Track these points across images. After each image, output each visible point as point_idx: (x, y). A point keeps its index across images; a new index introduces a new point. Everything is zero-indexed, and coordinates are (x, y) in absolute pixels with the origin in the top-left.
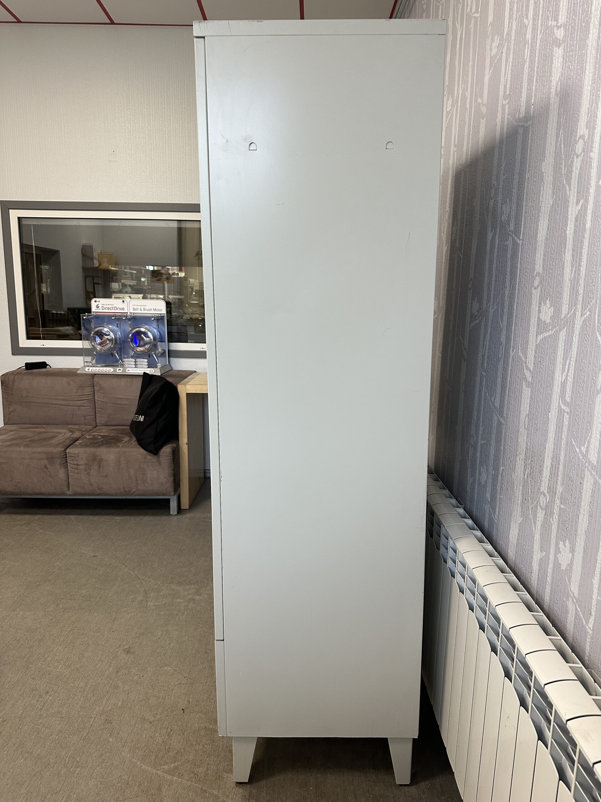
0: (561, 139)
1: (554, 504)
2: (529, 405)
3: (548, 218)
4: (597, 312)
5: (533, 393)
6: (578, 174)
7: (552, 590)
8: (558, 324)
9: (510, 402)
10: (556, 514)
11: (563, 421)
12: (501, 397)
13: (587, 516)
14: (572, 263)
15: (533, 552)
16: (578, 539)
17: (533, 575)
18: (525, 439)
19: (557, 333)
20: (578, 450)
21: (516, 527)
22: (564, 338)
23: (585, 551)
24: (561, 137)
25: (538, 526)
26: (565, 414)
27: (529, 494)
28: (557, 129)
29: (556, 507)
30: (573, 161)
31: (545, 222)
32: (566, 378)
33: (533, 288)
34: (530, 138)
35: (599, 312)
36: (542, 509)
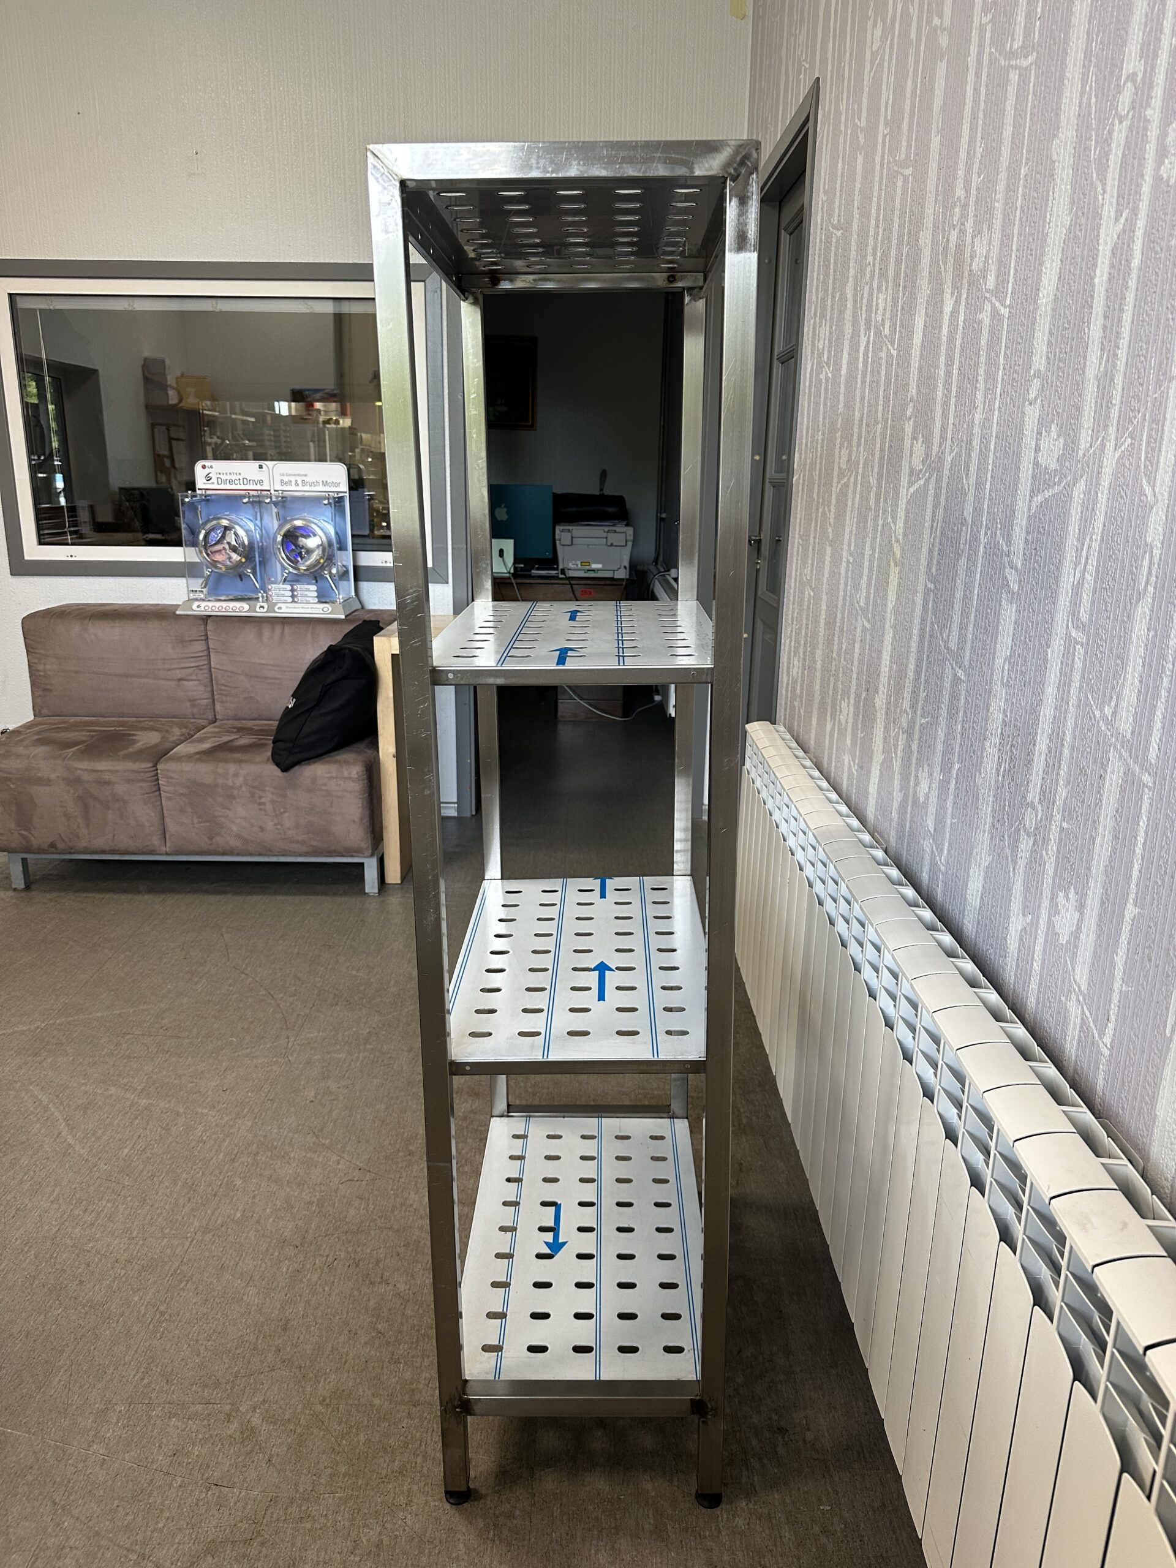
0: (1091, 85)
1: (1050, 824)
2: (1011, 639)
3: (1060, 255)
4: (1145, 437)
5: (1020, 612)
6: (1120, 156)
7: (1042, 984)
8: (1070, 470)
9: (976, 638)
10: (1053, 842)
11: (1073, 661)
12: (961, 629)
13: (1108, 837)
14: (1102, 343)
15: (1009, 917)
16: (1092, 885)
17: (1009, 960)
18: (1002, 705)
19: (1070, 487)
20: (1098, 714)
21: (979, 875)
22: (1082, 496)
23: (1103, 903)
24: (1091, 82)
25: (1020, 867)
26: (1078, 647)
27: (1004, 809)
28: (1084, 66)
29: (1053, 827)
30: (1113, 130)
31: (1054, 265)
32: (1083, 577)
33: (1027, 403)
34: (1031, 92)
35: (1149, 436)
36: (1028, 835)
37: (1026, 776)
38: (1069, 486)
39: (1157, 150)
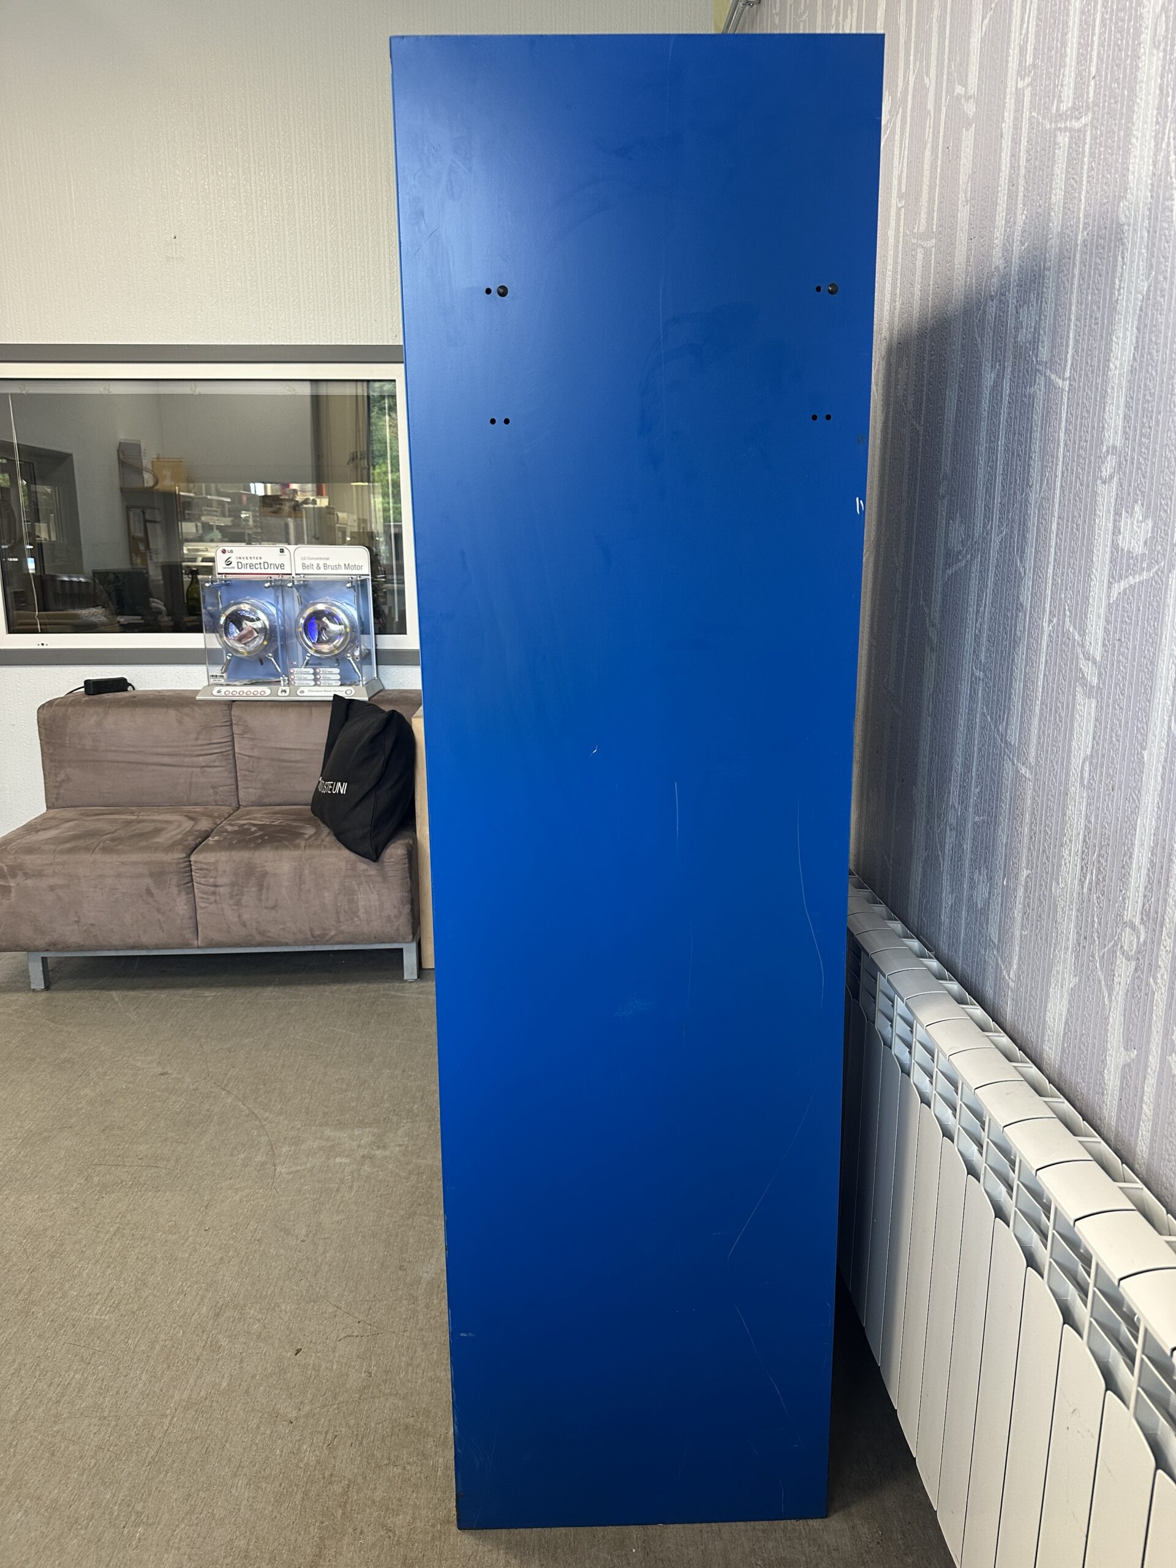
1: (1158, 949)
2: (1091, 736)
5: (1102, 708)
8: (1164, 555)
9: (1044, 732)
10: (1163, 969)
12: (1022, 722)
15: (1105, 1050)
17: (1108, 1099)
18: (1083, 809)
19: (1162, 576)
21: (1062, 997)
25: (1118, 994)
27: (1093, 926)
29: (1163, 953)
33: (1099, 482)
34: (1087, 153)
36: (1128, 959)
37: (1121, 891)
38: (1162, 572)
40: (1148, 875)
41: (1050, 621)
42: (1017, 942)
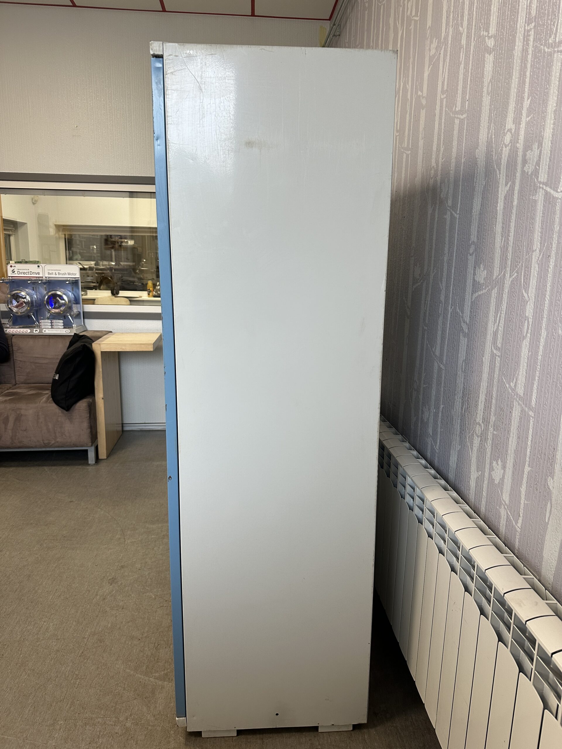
0: (492, 131)
1: (488, 432)
2: (465, 352)
3: (481, 196)
4: (523, 273)
5: (469, 341)
6: (506, 160)
7: (487, 501)
8: (490, 284)
9: (449, 351)
10: (489, 439)
11: (495, 363)
12: (441, 347)
13: (515, 438)
14: (502, 234)
15: (470, 471)
16: (509, 458)
17: (471, 491)
18: (463, 380)
19: (489, 292)
20: (507, 386)
21: (455, 454)
22: (496, 295)
23: (514, 466)
24: (492, 129)
25: (474, 450)
26: (497, 357)
27: (466, 425)
28: (488, 122)
29: (489, 433)
30: (503, 150)
32: (498, 328)
33: (469, 255)
34: (465, 129)
35: (525, 273)
36: (478, 437)
37: (475, 411)
38: (489, 290)
39: (522, 160)
40: (485, 404)
41: (451, 308)
42: (439, 434)
